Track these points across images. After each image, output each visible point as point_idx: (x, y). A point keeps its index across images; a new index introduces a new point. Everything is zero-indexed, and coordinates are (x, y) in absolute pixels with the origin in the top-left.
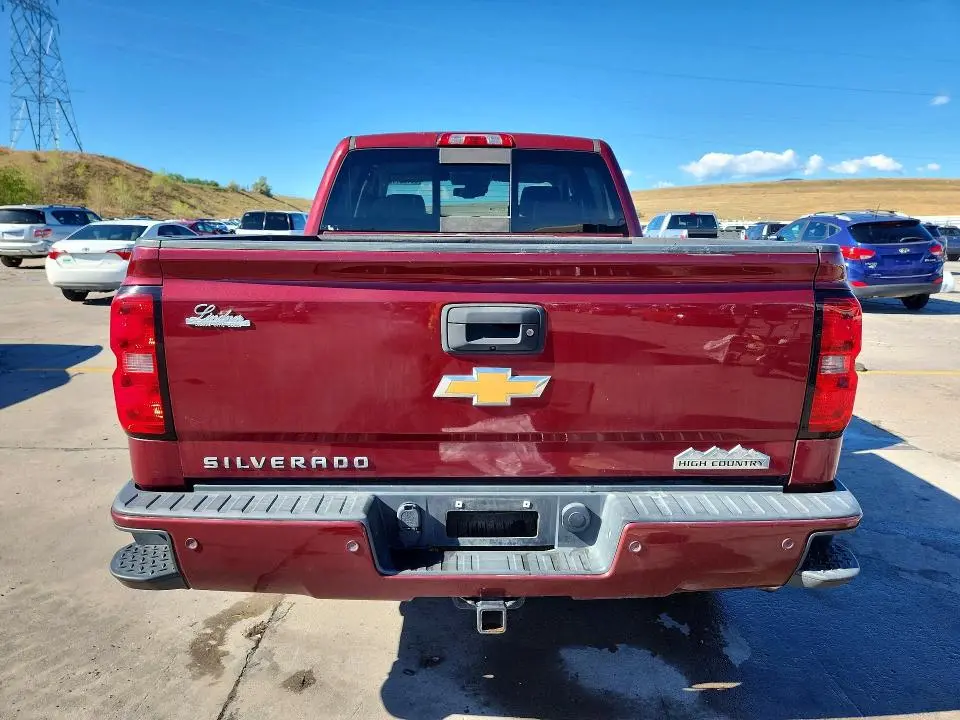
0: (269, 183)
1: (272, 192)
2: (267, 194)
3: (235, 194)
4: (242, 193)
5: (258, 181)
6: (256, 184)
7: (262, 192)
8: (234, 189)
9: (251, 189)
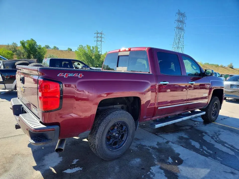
0: (233, 65)
1: (233, 67)
2: (232, 68)
3: (222, 68)
4: (224, 67)
5: (229, 64)
6: (229, 65)
7: (230, 67)
8: (222, 67)
9: (227, 66)
